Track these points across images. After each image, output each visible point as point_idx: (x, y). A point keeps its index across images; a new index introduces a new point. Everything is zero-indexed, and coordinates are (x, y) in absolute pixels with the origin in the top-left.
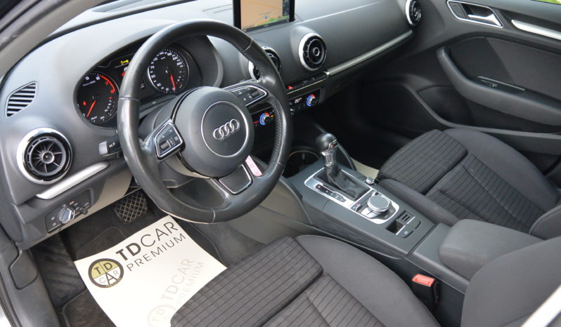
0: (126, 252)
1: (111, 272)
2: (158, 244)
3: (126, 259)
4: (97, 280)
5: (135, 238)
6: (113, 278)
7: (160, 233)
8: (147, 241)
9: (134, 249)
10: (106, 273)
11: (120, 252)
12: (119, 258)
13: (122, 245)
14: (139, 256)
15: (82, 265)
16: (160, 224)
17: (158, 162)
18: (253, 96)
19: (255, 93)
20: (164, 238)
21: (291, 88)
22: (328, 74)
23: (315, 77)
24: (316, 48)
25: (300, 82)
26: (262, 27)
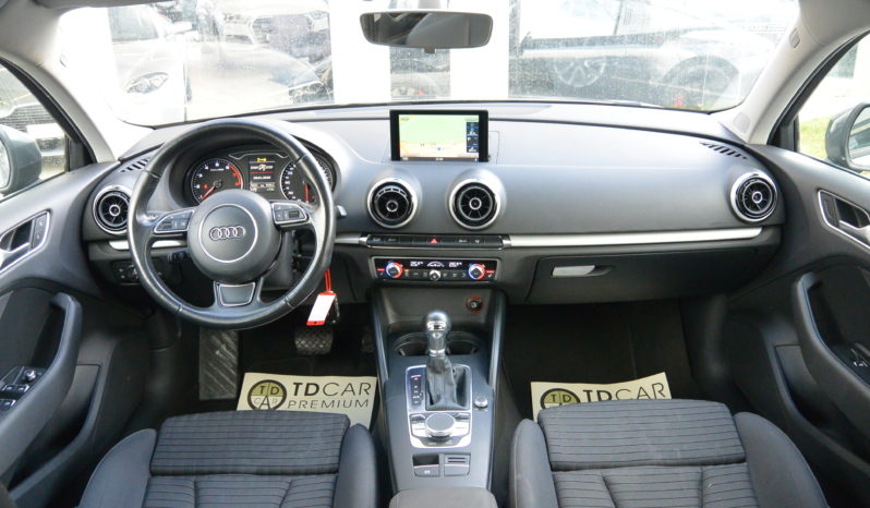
0: (302, 389)
1: (271, 398)
2: (336, 398)
3: (296, 394)
4: (253, 398)
5: (322, 380)
6: (268, 404)
7: (349, 388)
8: (331, 389)
9: (312, 389)
10: (267, 397)
11: (298, 385)
12: (290, 389)
13: (305, 380)
14: (309, 399)
15: (251, 379)
16: (356, 381)
17: (151, 235)
18: (291, 216)
19: (294, 214)
20: (349, 395)
21: (434, 241)
22: (505, 242)
23: (482, 241)
24: (476, 199)
25: (453, 240)
26: (433, 159)
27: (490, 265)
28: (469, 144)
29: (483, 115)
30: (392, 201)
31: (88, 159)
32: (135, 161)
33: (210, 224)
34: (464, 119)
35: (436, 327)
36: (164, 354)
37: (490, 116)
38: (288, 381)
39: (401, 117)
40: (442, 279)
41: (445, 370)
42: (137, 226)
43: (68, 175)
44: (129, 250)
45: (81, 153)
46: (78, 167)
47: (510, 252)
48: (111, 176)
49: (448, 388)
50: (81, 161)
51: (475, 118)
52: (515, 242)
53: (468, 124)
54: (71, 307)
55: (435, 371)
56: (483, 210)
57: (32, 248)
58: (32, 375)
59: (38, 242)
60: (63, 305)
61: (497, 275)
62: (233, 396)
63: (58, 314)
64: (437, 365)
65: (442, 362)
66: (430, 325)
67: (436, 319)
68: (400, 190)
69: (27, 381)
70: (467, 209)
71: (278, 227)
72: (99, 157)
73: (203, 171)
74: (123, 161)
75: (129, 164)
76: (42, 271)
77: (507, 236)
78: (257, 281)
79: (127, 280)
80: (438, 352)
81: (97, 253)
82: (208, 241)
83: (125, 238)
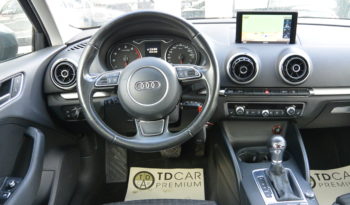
0: (163, 176)
1: (146, 182)
2: (183, 181)
3: (160, 179)
4: (136, 182)
5: (173, 171)
6: (145, 185)
7: (189, 175)
8: (179, 176)
9: (168, 176)
10: (144, 181)
11: (160, 174)
12: (156, 176)
13: (164, 171)
14: (168, 182)
15: (134, 171)
16: (192, 171)
17: (93, 88)
18: (189, 75)
19: (191, 72)
20: (189, 179)
21: (267, 92)
22: (311, 92)
23: (297, 91)
24: (296, 65)
25: (279, 91)
26: (261, 43)
27: (299, 107)
28: (285, 33)
29: (295, 15)
30: (243, 67)
31: (47, 44)
32: (75, 45)
33: (135, 80)
34: (282, 18)
35: (278, 146)
36: (88, 159)
37: (299, 15)
38: (154, 171)
39: (244, 16)
40: (269, 116)
41: (281, 172)
42: (84, 82)
43: (34, 54)
44: (78, 99)
45: (42, 40)
46: (40, 49)
47: (313, 98)
48: (61, 54)
49: (285, 185)
50: (42, 44)
51: (290, 17)
52: (316, 92)
53: (285, 21)
54: (37, 136)
55: (276, 174)
56: (300, 73)
57: (12, 97)
58: (13, 184)
59: (16, 93)
60: (32, 134)
61: (302, 113)
62: (125, 180)
63: (29, 140)
64: (278, 170)
65: (281, 168)
66: (275, 145)
67: (278, 141)
68: (249, 60)
69: (9, 188)
70: (290, 71)
71: (180, 82)
72: (54, 42)
73: (118, 52)
74: (68, 45)
75: (72, 47)
76: (18, 113)
77: (311, 88)
78: (165, 118)
79: (71, 118)
80: (278, 162)
81: (53, 101)
82: (134, 91)
83: (75, 90)
